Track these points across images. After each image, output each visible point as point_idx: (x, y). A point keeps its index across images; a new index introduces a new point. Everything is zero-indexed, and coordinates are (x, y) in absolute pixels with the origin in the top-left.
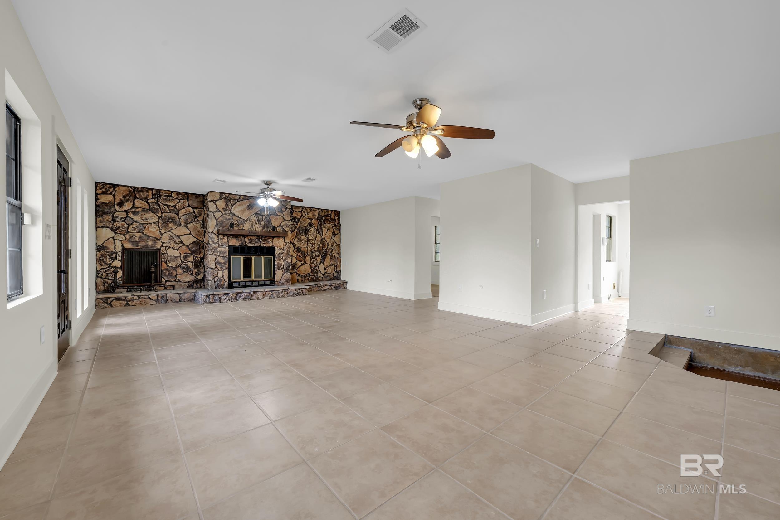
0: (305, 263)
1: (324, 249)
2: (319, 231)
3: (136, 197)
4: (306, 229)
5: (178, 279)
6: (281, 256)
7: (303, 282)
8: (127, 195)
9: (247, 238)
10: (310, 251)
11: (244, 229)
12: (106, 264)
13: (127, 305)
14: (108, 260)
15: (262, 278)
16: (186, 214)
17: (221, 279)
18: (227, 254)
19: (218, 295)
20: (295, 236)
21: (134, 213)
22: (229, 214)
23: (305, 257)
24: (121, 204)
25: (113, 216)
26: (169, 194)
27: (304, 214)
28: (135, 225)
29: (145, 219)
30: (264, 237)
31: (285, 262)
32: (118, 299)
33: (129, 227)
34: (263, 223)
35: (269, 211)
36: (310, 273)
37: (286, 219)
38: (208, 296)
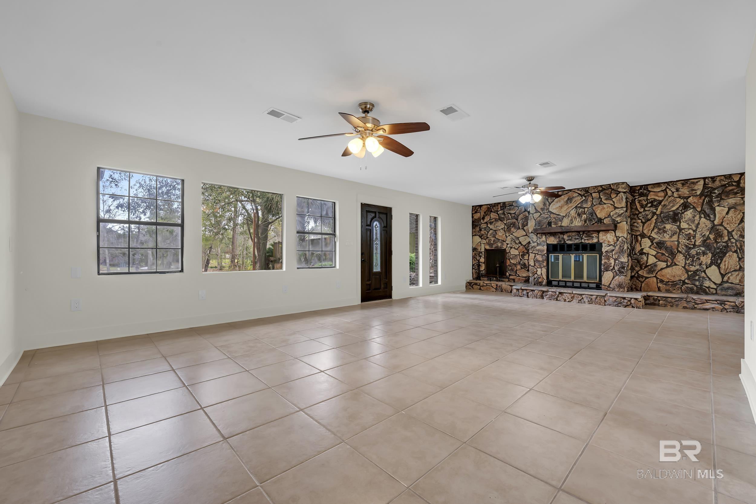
0: (673, 264)
1: (719, 242)
2: (707, 214)
3: (491, 211)
4: (676, 214)
5: (518, 275)
6: (610, 255)
7: (668, 292)
8: (487, 211)
9: (566, 235)
10: (683, 247)
11: (563, 226)
12: (477, 260)
13: (480, 289)
14: (478, 257)
15: (584, 280)
16: (523, 218)
17: (539, 276)
18: (545, 252)
19: (526, 290)
20: (652, 226)
21: (491, 223)
22: (547, 212)
23: (673, 255)
24: (483, 218)
25: (480, 227)
26: (511, 204)
27: (669, 193)
28: (491, 231)
29: (497, 227)
30: (586, 232)
31: (617, 261)
32: (476, 284)
33: (488, 233)
34: (584, 216)
35: (592, 201)
36: (685, 280)
37: (617, 206)
38: (518, 290)
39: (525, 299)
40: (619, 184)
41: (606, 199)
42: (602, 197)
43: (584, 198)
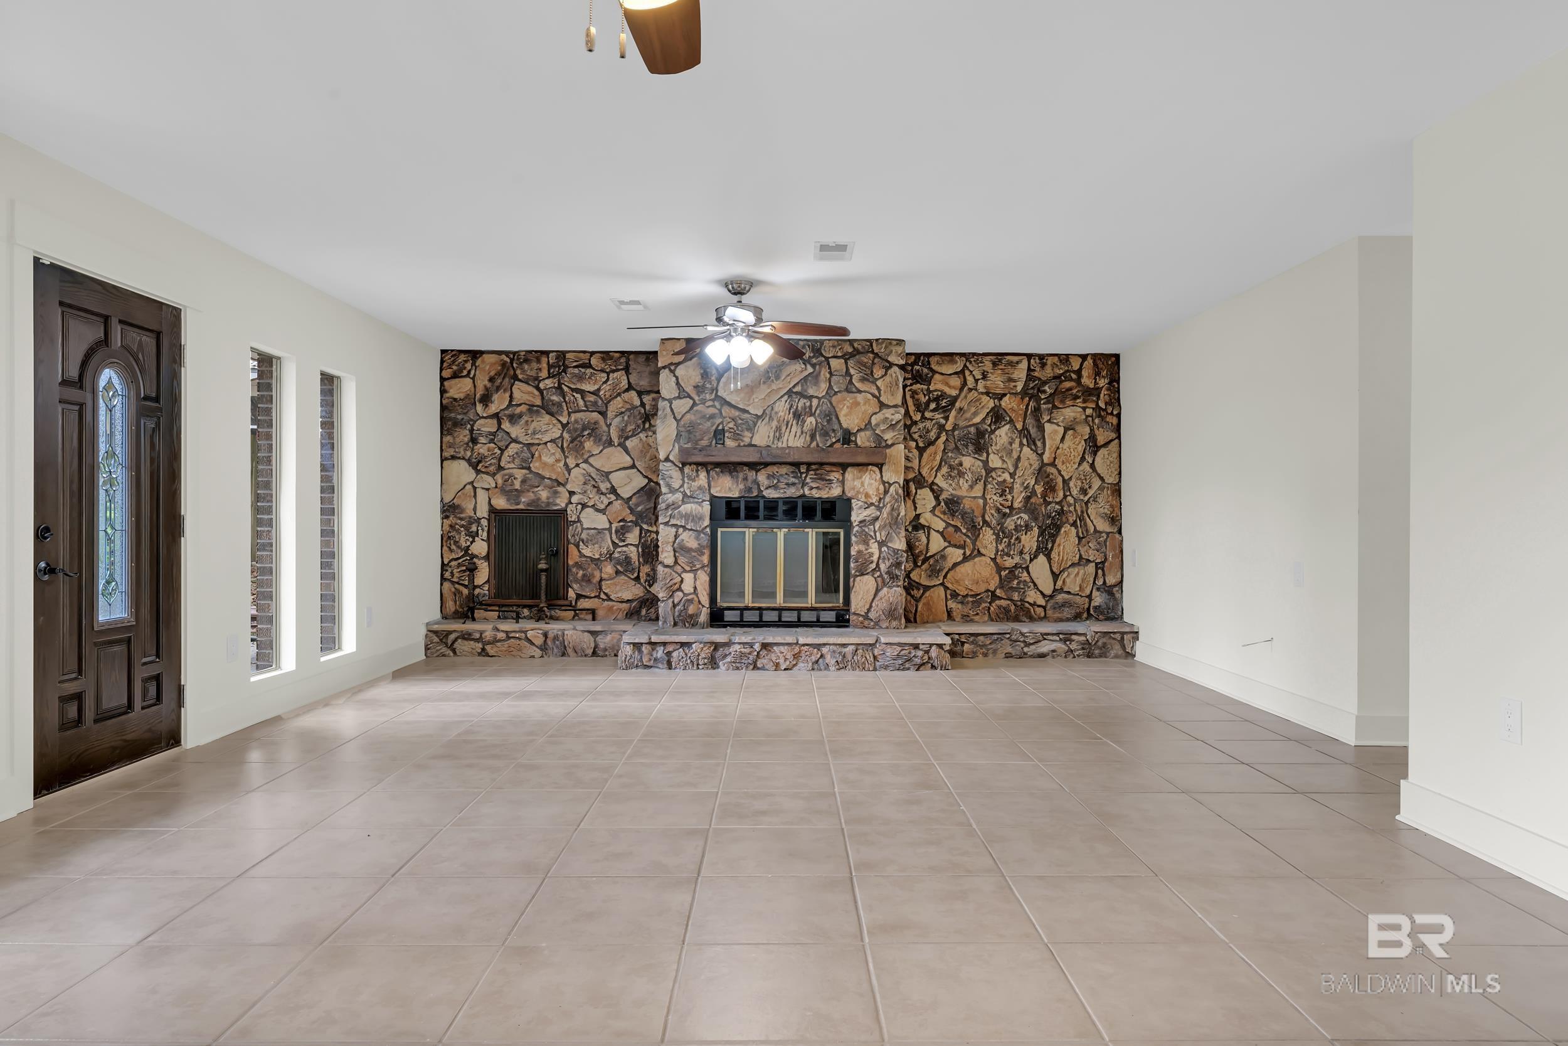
1: (1050, 503)
2: (1031, 438)
3: (515, 378)
4: (980, 434)
6: (870, 530)
7: (967, 621)
8: (498, 374)
9: (763, 471)
10: (993, 512)
11: (755, 446)
12: (459, 547)
13: (483, 653)
14: (462, 539)
15: (810, 602)
16: (623, 410)
17: (690, 597)
18: (707, 522)
19: (664, 644)
20: (938, 458)
21: (513, 419)
22: (713, 400)
23: (975, 530)
24: (486, 399)
25: (472, 430)
26: (585, 361)
27: (970, 381)
28: (514, 448)
29: (534, 433)
30: (813, 467)
31: (884, 549)
32: (466, 636)
33: (502, 454)
34: (810, 421)
35: (830, 379)
36: (995, 590)
37: (886, 402)
38: (637, 646)
39: (662, 672)
40: (890, 343)
41: (863, 380)
42: (852, 371)
43: (810, 369)
